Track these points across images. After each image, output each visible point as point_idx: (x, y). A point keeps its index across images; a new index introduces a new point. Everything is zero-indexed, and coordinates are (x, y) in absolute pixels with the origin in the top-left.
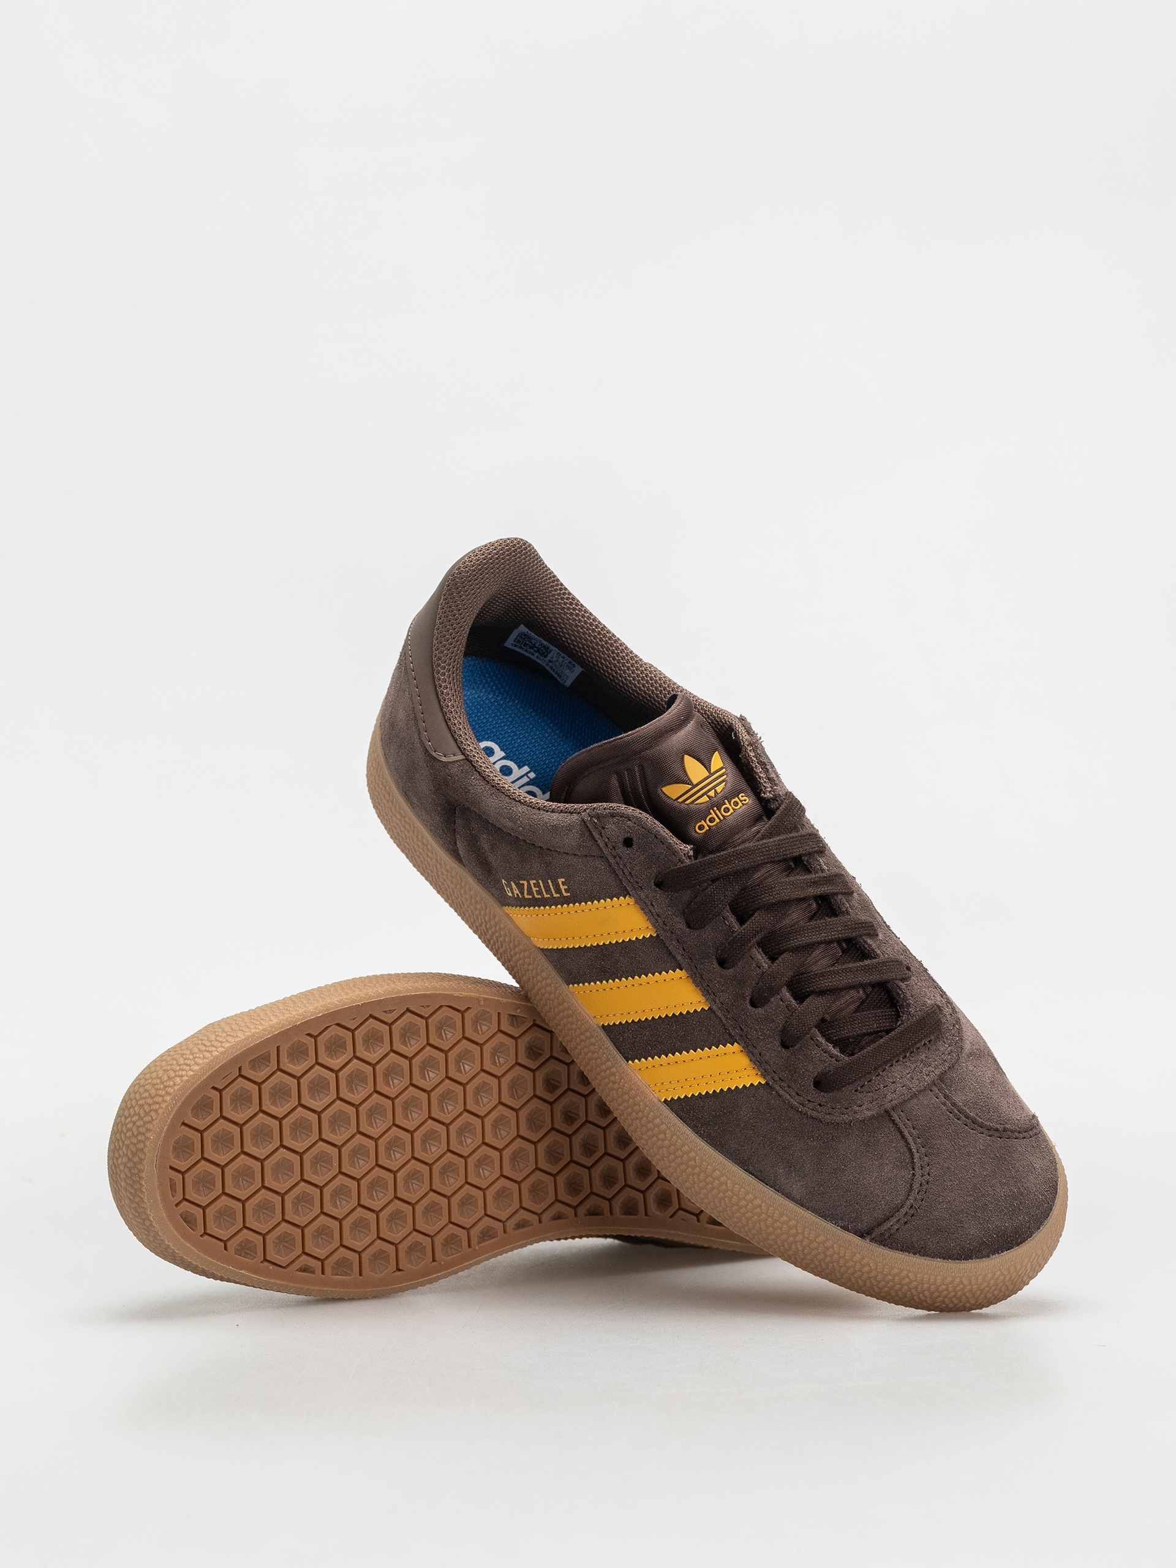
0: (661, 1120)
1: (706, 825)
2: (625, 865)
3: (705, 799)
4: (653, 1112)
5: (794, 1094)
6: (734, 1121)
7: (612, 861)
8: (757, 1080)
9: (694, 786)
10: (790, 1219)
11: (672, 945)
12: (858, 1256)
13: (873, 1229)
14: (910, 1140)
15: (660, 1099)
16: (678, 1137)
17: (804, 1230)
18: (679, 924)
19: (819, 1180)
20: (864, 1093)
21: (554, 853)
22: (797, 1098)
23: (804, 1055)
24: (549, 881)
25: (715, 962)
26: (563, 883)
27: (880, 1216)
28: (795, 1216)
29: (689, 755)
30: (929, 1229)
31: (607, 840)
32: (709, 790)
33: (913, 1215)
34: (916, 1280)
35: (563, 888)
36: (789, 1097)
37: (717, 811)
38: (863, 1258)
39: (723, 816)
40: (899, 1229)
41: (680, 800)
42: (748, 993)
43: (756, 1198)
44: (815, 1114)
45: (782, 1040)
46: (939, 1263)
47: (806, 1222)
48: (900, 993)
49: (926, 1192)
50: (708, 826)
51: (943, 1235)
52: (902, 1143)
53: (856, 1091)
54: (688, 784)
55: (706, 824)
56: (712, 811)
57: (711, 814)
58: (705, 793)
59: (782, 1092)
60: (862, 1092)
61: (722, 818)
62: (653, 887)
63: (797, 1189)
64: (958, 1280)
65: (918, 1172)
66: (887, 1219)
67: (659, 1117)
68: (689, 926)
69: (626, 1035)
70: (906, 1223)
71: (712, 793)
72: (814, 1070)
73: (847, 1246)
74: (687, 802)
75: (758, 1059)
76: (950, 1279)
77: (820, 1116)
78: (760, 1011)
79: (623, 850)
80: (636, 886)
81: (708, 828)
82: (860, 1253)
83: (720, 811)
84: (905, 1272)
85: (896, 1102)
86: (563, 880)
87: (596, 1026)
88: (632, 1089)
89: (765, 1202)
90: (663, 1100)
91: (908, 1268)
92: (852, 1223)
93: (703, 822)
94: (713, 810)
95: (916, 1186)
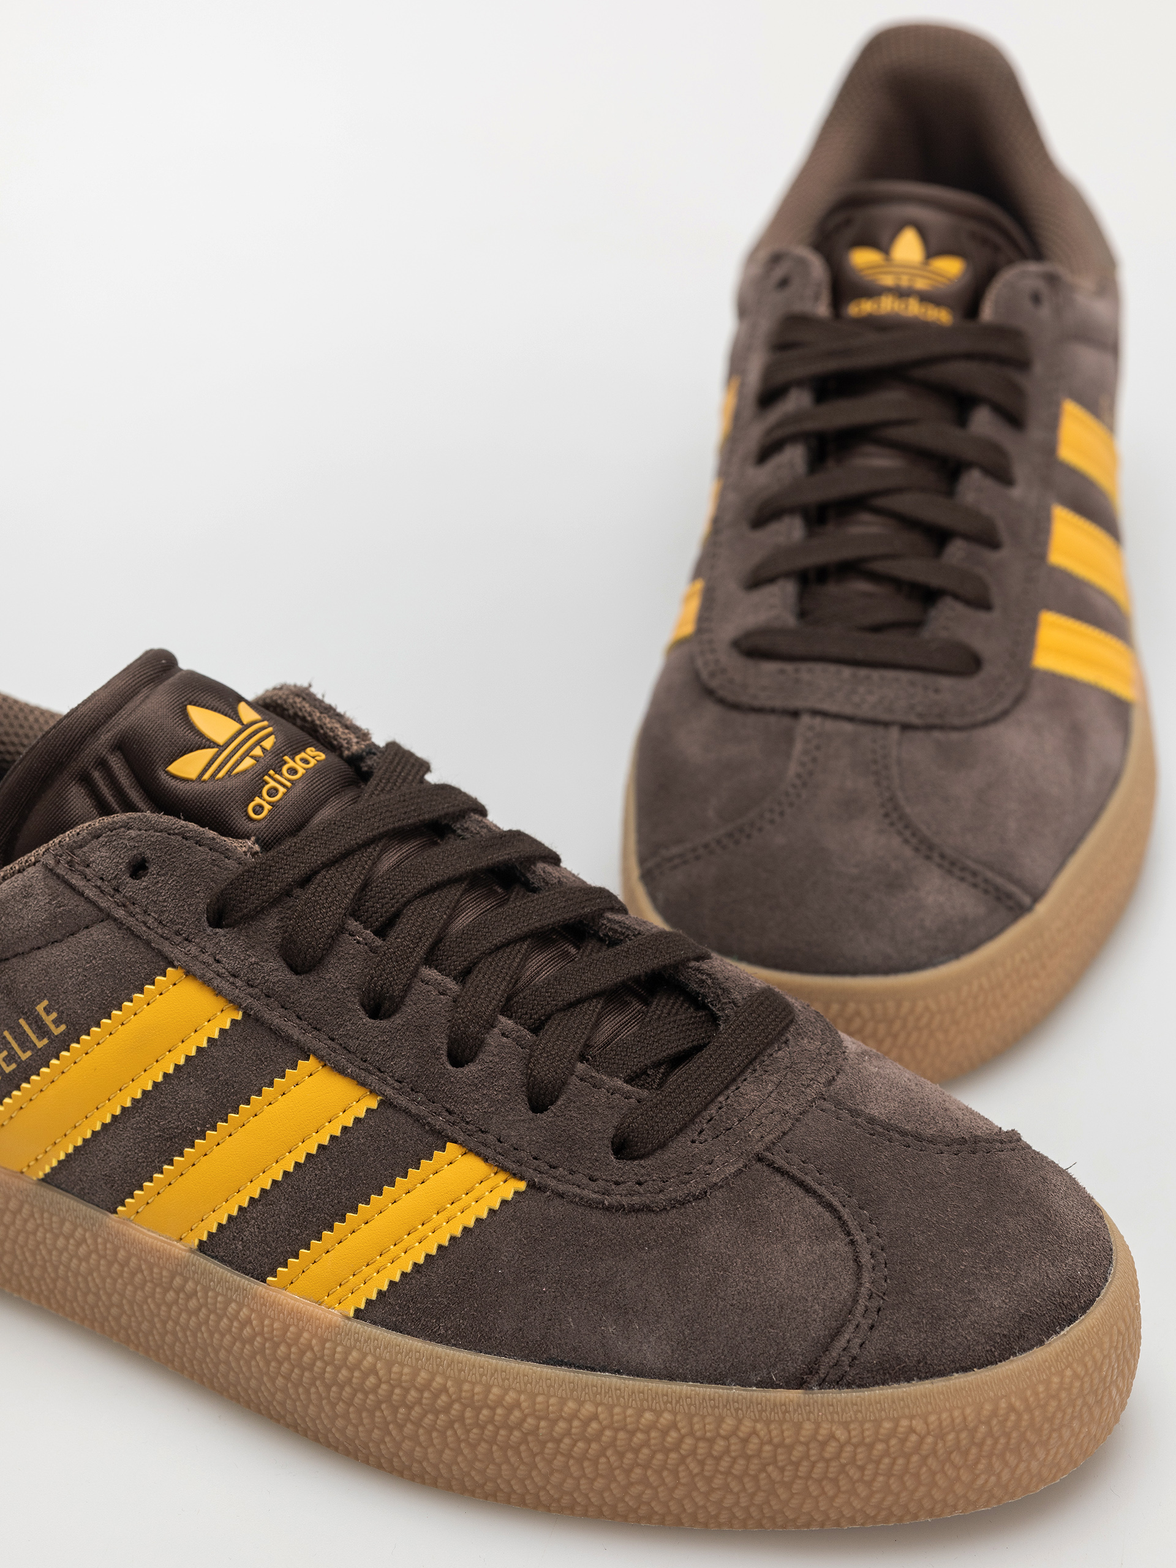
0: (360, 1350)
1: (264, 804)
2: (145, 912)
3: (248, 762)
4: (341, 1344)
5: (585, 1181)
6: (493, 1280)
7: (120, 913)
8: (509, 1188)
9: (222, 748)
10: (659, 1414)
11: (275, 1017)
12: (808, 1426)
13: (816, 1361)
14: (821, 1190)
15: (346, 1314)
16: (402, 1365)
17: (691, 1425)
18: (276, 971)
19: (687, 1313)
20: (709, 1140)
21: (14, 960)
22: (593, 1184)
23: (579, 1109)
24: (22, 1022)
25: (362, 1014)
26: (48, 1011)
27: (822, 1333)
28: (665, 1403)
29: (195, 705)
30: (918, 1322)
31: (99, 883)
32: (252, 748)
33: (879, 1310)
34: (928, 1433)
35: (49, 1019)
36: (578, 1191)
37: (277, 776)
38: (818, 1425)
39: (289, 780)
40: (864, 1343)
41: (206, 776)
42: (442, 1043)
43: (581, 1404)
44: (636, 1200)
45: (530, 1100)
46: (958, 1380)
47: (689, 1406)
48: (704, 977)
49: (886, 1264)
50: (269, 803)
51: (947, 1325)
52: (810, 1201)
53: (693, 1142)
54: (209, 747)
55: (264, 801)
56: (266, 778)
57: (267, 783)
58: (247, 754)
59: (561, 1188)
60: (706, 1141)
61: (289, 784)
62: (209, 930)
63: (650, 1352)
64: (1003, 1404)
65: (860, 1237)
66: (836, 1333)
67: (355, 1347)
68: (295, 970)
69: (247, 1233)
70: (872, 1327)
71: (257, 751)
72: (605, 1126)
73: (781, 1415)
74: (220, 775)
75: (499, 1150)
76: (988, 1407)
77: (647, 1199)
78: (472, 1069)
79: (132, 887)
80: (178, 939)
81: (270, 807)
82: (809, 1419)
83: (281, 775)
84: (905, 1423)
85: (771, 1137)
86: (45, 1003)
87: (188, 1254)
88: (289, 1325)
89: (601, 1404)
90: (352, 1314)
91: (907, 1411)
92: (774, 1366)
93: (257, 800)
94: (270, 776)
95: (865, 1258)
